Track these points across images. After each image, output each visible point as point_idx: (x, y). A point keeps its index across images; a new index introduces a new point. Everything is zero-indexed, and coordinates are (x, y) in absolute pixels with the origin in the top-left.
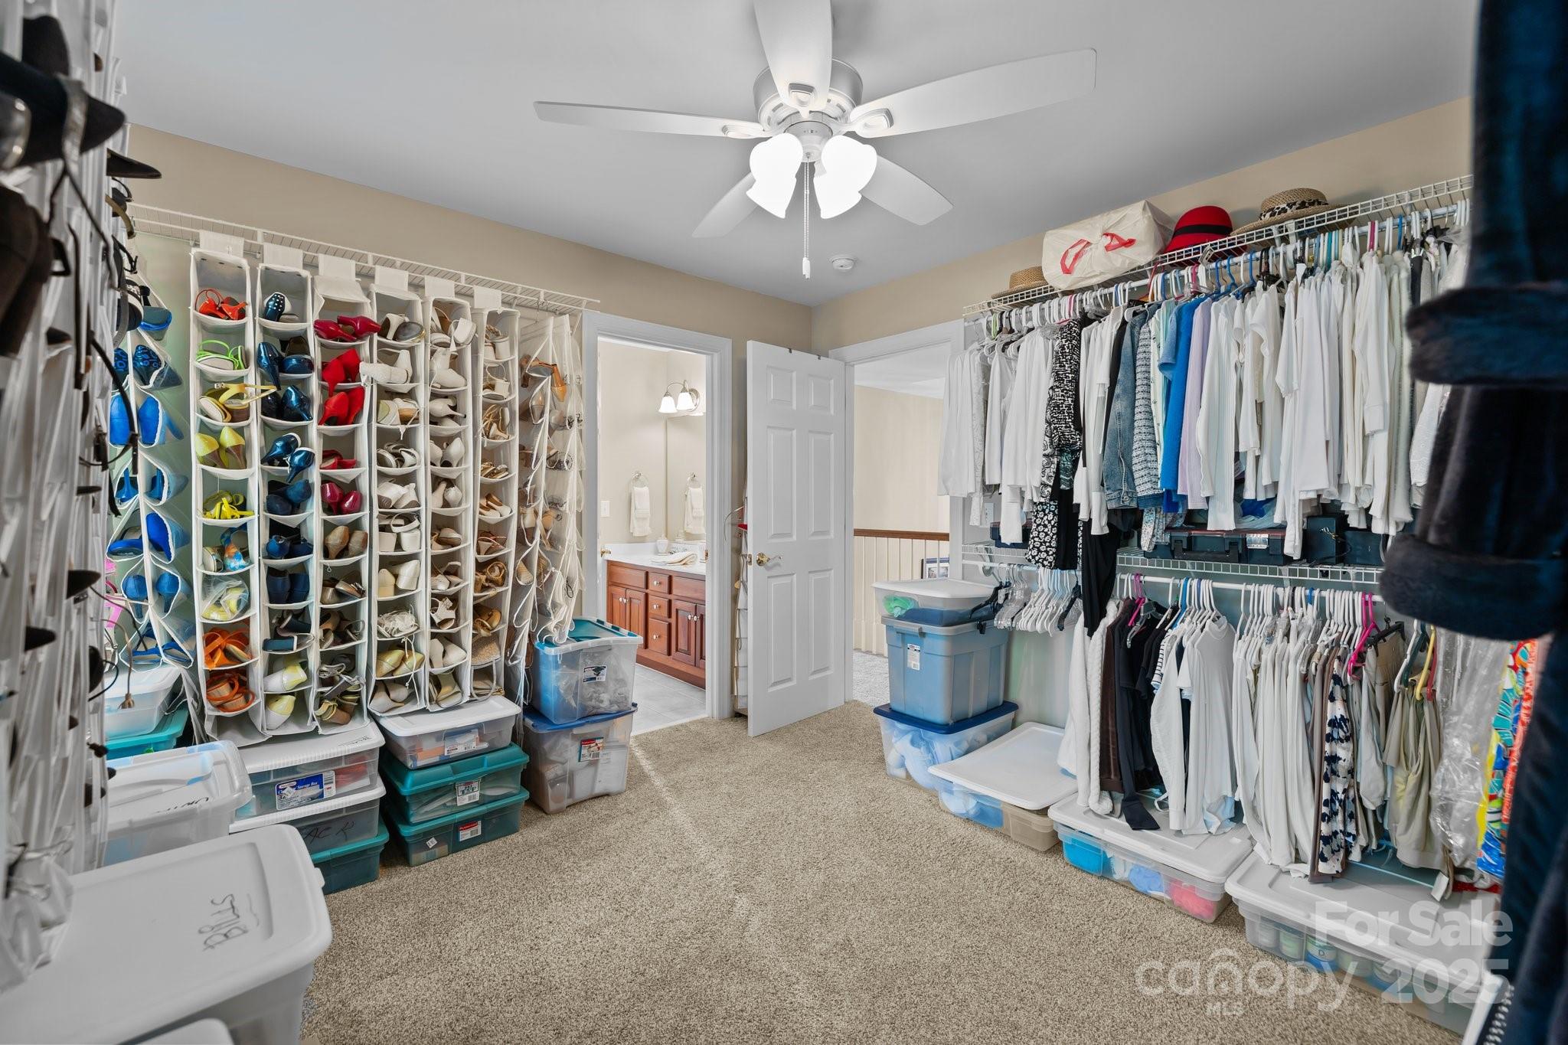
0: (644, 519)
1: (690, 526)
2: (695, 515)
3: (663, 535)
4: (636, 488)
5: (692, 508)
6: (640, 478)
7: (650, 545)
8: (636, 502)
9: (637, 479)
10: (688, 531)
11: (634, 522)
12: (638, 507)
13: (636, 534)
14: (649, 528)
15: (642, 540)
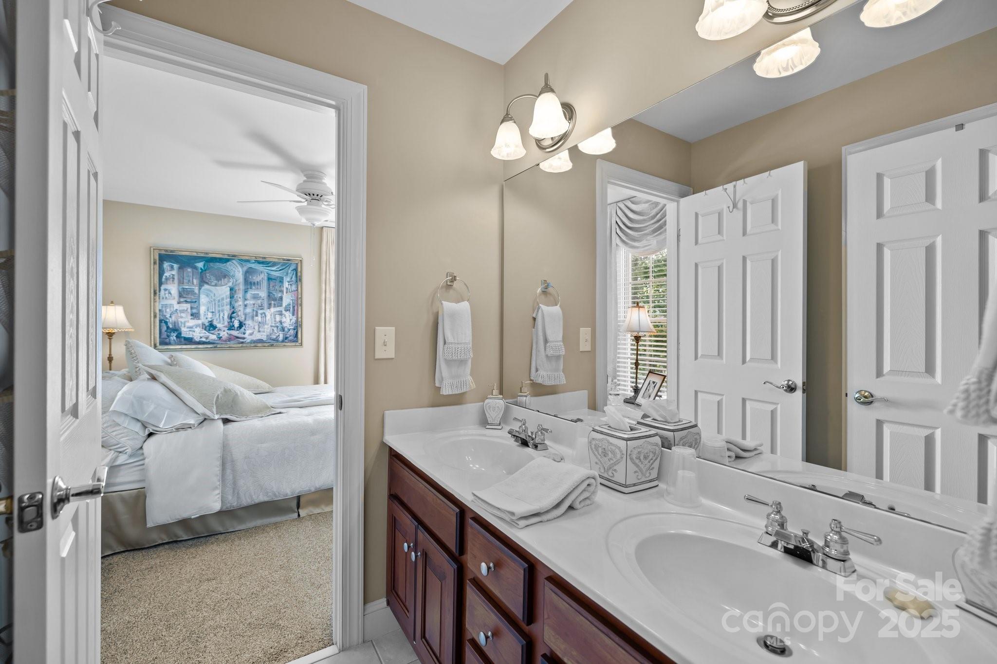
0: (462, 362)
1: (541, 372)
2: (550, 352)
3: (496, 392)
4: (446, 304)
5: (546, 341)
6: (455, 284)
7: (471, 409)
8: (447, 330)
9: (448, 286)
10: (540, 381)
11: (442, 367)
12: (450, 338)
13: (446, 391)
14: (470, 378)
15: (457, 400)
